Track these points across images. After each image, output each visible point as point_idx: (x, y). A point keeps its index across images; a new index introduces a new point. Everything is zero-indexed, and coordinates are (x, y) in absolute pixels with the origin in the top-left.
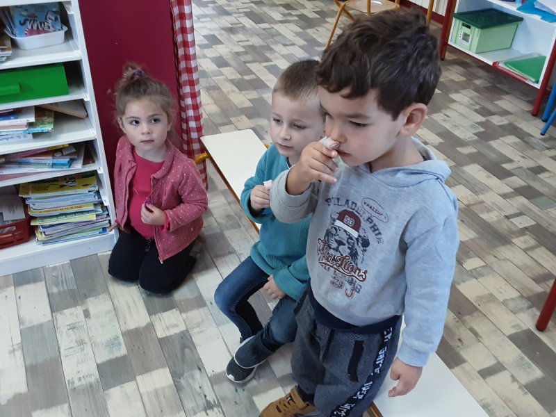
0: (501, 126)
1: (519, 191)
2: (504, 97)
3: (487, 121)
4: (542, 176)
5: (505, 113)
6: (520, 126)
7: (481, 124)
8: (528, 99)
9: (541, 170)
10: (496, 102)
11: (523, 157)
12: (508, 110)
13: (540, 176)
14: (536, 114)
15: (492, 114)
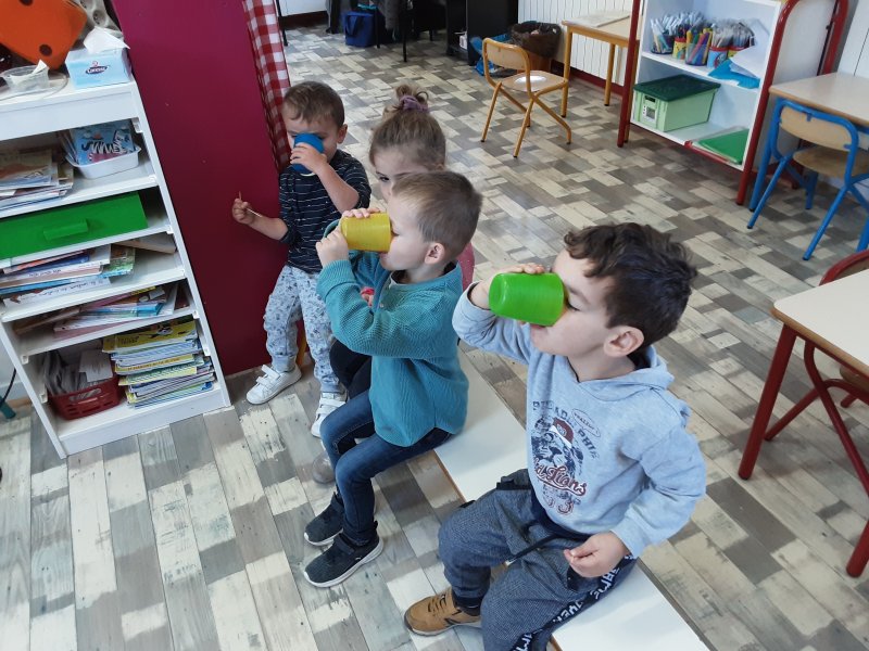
0: (698, 221)
1: (719, 302)
2: (702, 183)
3: (681, 215)
4: (749, 281)
5: (703, 203)
6: (720, 219)
7: (672, 220)
8: (732, 184)
9: (747, 273)
10: (691, 191)
11: (725, 258)
12: (708, 200)
13: (745, 281)
14: (741, 202)
15: (687, 206)
